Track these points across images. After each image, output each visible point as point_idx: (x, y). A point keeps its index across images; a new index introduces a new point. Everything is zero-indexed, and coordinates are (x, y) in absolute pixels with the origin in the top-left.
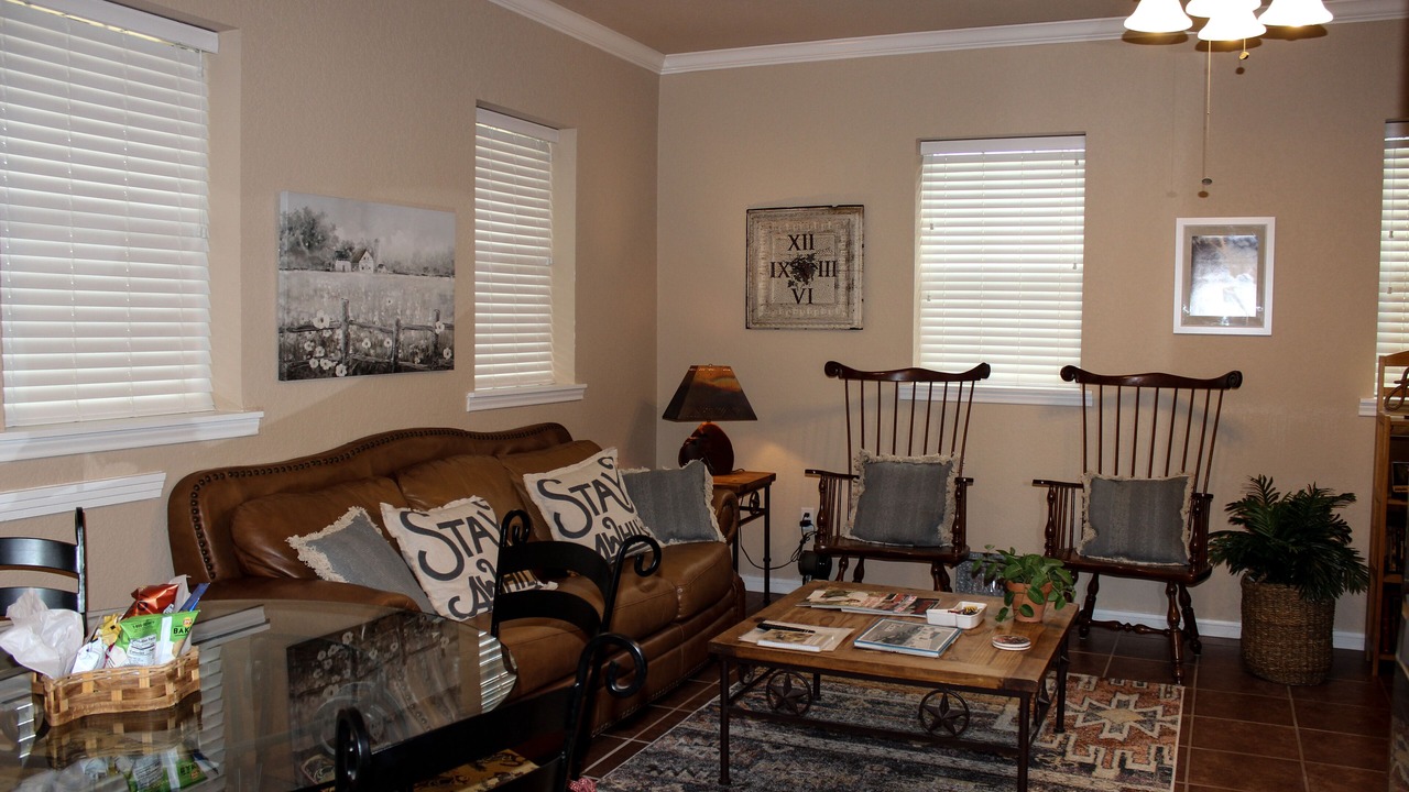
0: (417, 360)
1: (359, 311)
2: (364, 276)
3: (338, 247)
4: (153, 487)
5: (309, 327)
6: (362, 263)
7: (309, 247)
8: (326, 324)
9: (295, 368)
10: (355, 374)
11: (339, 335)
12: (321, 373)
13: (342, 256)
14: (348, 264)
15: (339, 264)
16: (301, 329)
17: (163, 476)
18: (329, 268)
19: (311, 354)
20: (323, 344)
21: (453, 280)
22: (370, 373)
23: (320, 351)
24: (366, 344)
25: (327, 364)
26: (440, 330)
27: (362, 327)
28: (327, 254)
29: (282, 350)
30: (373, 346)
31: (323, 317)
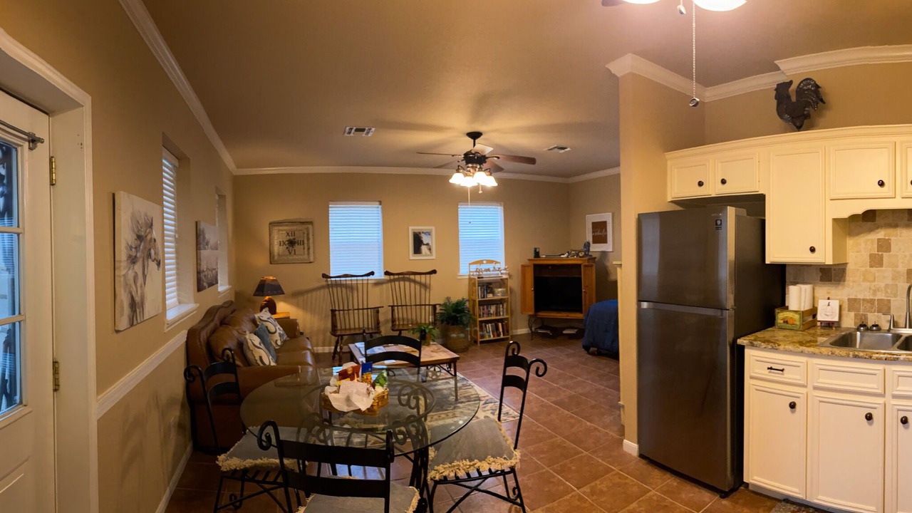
1: (209, 264)
2: (209, 251)
3: (206, 240)
5: (203, 271)
6: (209, 246)
7: (203, 241)
8: (205, 269)
11: (206, 273)
12: (205, 288)
13: (206, 243)
15: (206, 247)
20: (205, 277)
23: (204, 280)
27: (209, 270)
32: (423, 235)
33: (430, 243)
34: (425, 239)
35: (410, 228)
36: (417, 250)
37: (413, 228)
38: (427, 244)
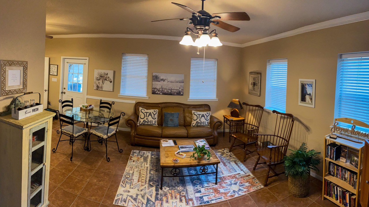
0: (175, 94)
1: (164, 87)
2: (166, 83)
3: (161, 79)
4: (134, 102)
5: (156, 88)
6: (165, 81)
7: (156, 79)
8: (159, 88)
9: (154, 93)
10: (163, 94)
11: (161, 89)
12: (157, 94)
13: (161, 80)
14: (163, 81)
15: (161, 81)
16: (154, 88)
17: (135, 101)
18: (159, 81)
19: (156, 91)
20: (158, 90)
21: (183, 83)
22: (166, 95)
23: (157, 91)
24: (166, 91)
25: (159, 93)
26: (180, 90)
27: (165, 89)
28: (159, 80)
29: (152, 91)
30: (167, 91)
31: (158, 87)
32: (307, 86)
33: (311, 93)
34: (309, 90)
35: (300, 80)
36: (303, 99)
37: (301, 80)
38: (310, 95)
